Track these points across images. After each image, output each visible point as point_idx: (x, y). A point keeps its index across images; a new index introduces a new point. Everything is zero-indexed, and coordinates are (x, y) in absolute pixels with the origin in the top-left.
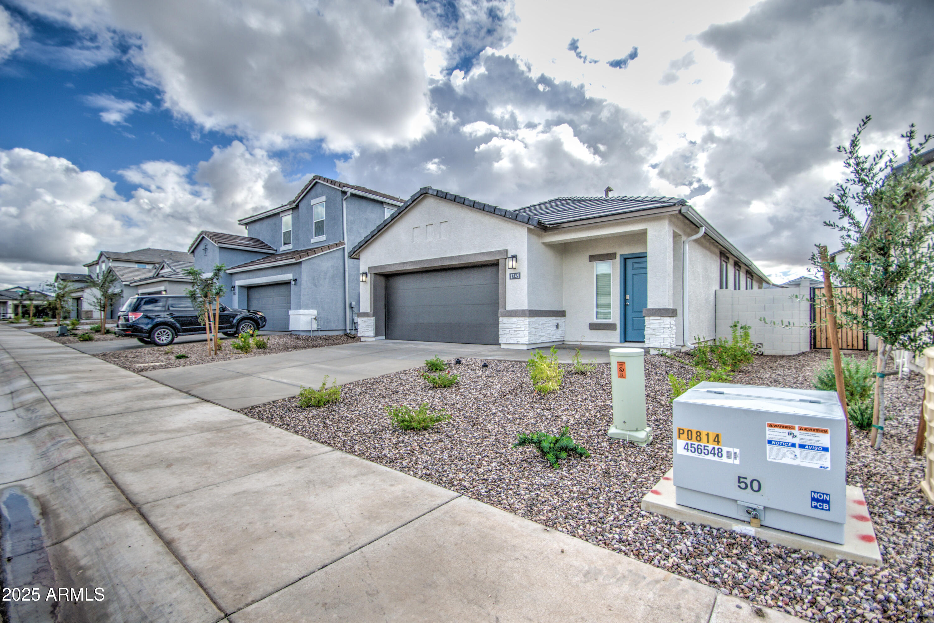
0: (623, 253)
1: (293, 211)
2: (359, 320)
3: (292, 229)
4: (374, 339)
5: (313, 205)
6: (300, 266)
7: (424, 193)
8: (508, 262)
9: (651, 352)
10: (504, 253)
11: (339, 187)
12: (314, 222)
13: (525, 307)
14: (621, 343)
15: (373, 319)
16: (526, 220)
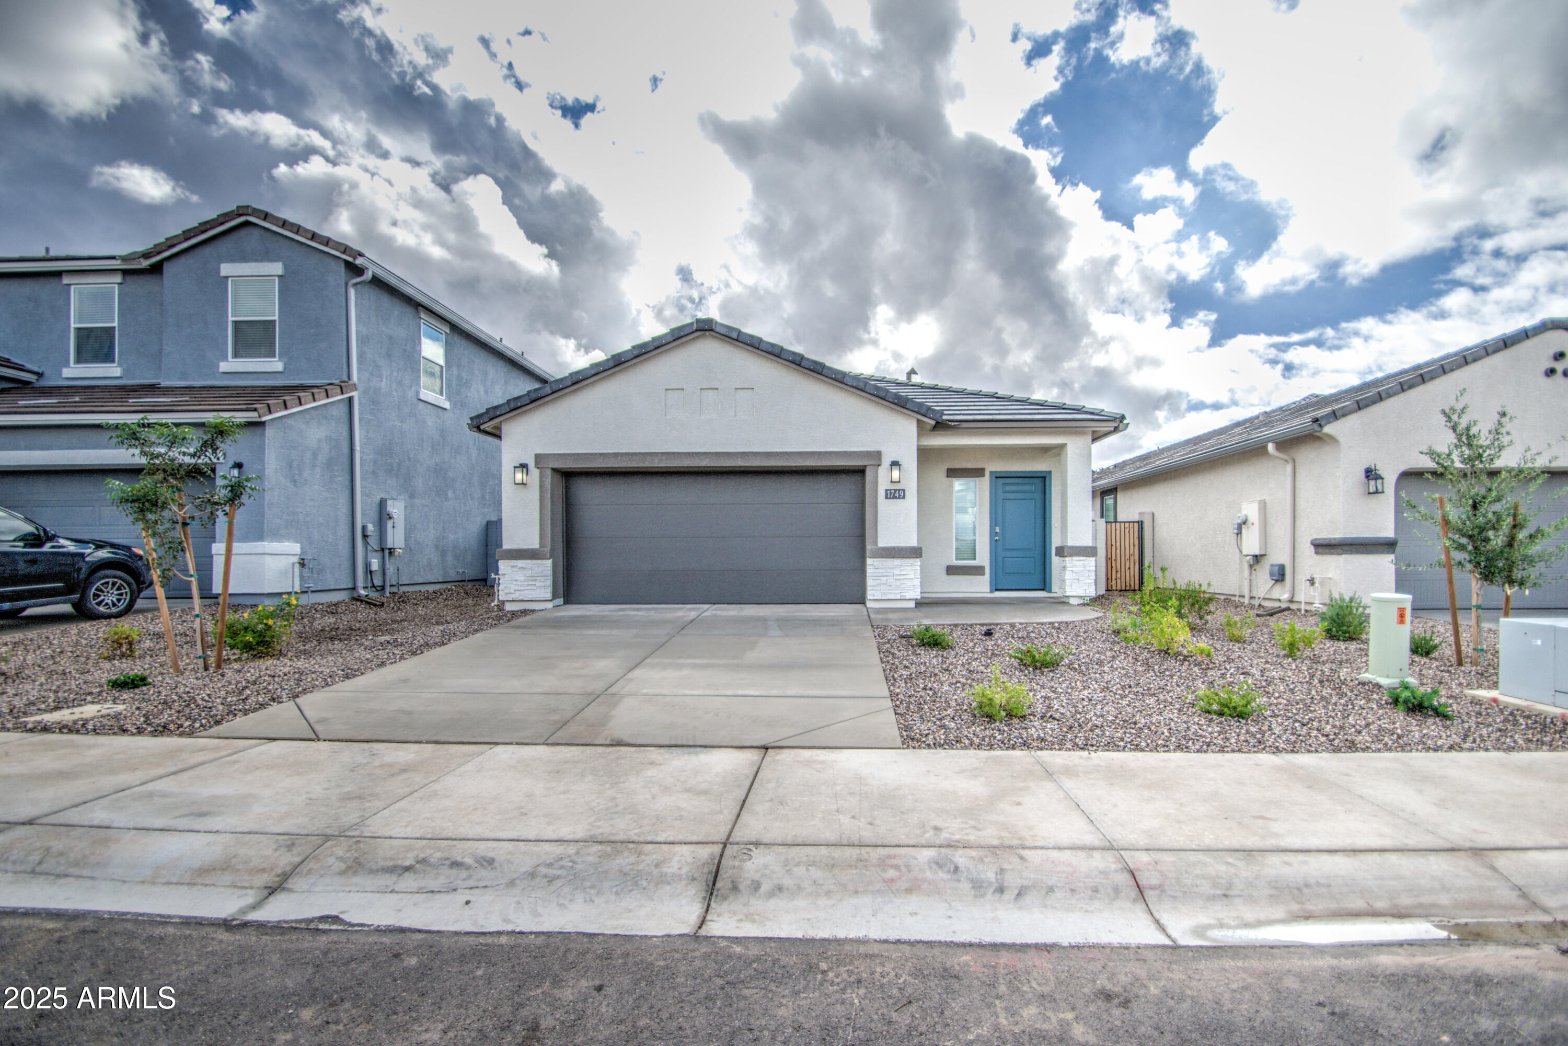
0: (993, 470)
1: (130, 279)
2: (503, 565)
3: (119, 324)
4: (550, 605)
5: (227, 277)
6: (258, 430)
7: (705, 328)
8: (883, 471)
9: (1073, 601)
10: (877, 456)
11: (344, 252)
12: (231, 319)
13: (913, 542)
14: (991, 592)
15: (549, 563)
16: (923, 411)
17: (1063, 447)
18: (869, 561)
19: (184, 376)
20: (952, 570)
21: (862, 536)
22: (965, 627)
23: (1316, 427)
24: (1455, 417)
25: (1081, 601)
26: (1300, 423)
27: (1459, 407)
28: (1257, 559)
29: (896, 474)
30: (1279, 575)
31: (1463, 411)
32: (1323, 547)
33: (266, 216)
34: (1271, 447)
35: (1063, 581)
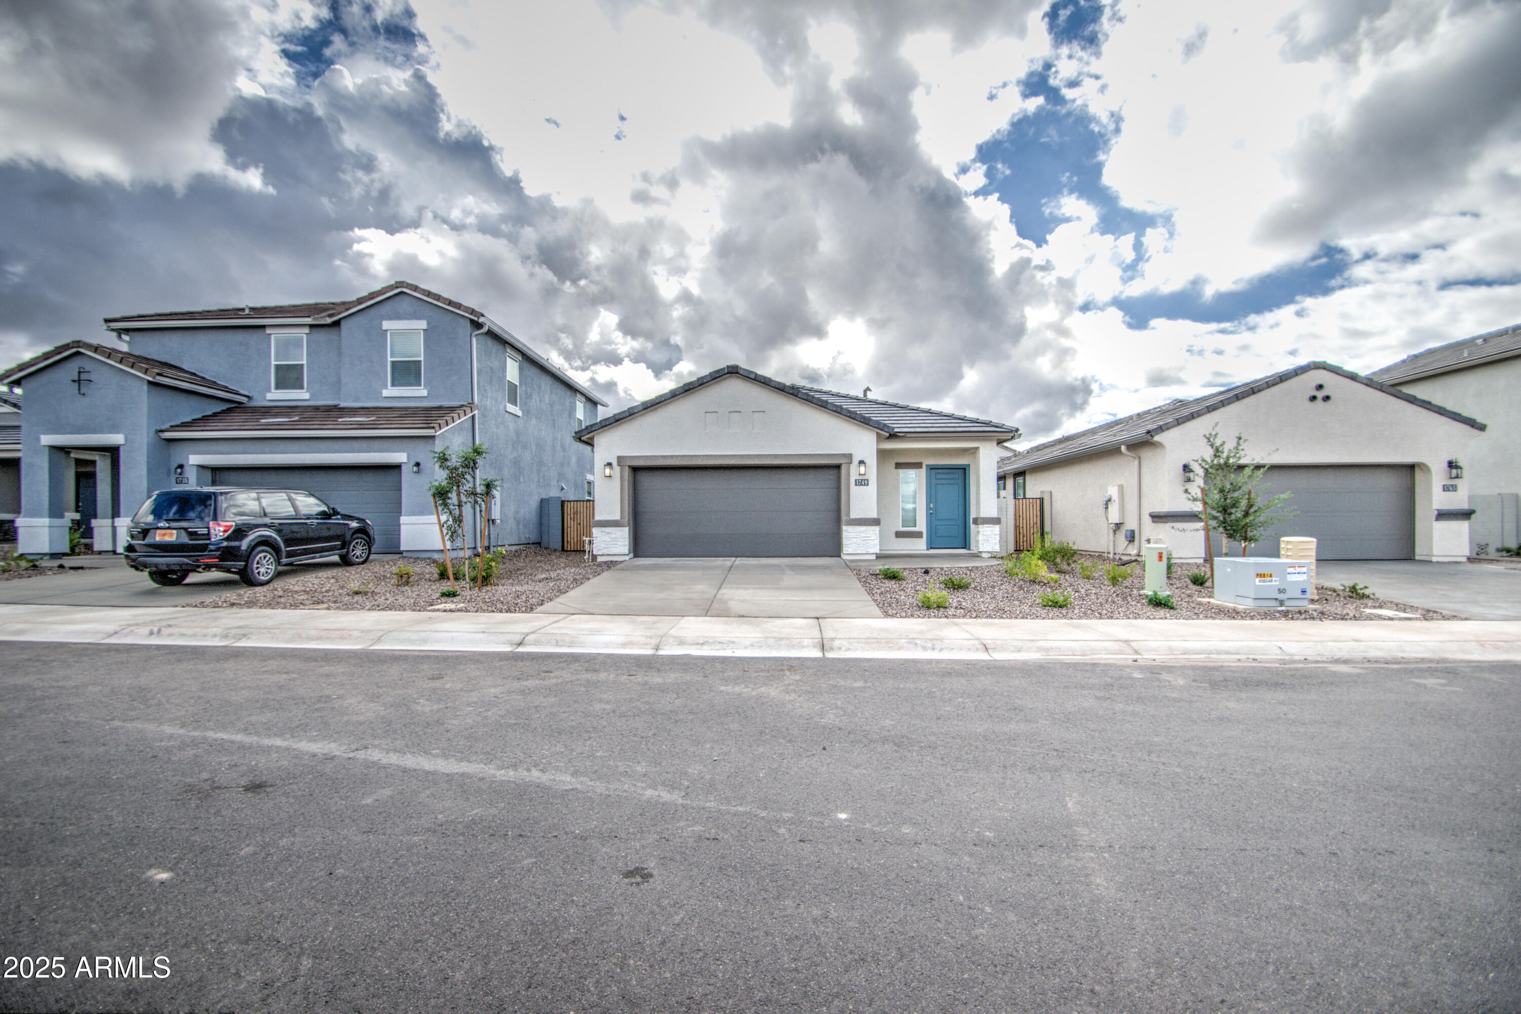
0: (929, 464)
1: (314, 330)
2: (595, 531)
3: (307, 363)
4: (627, 558)
5: (386, 331)
6: (430, 441)
7: (733, 371)
8: (853, 468)
9: (984, 555)
10: (849, 457)
11: (471, 314)
12: (389, 359)
13: (874, 515)
14: (928, 549)
15: (627, 529)
16: (881, 426)
17: (977, 448)
18: (844, 528)
19: (357, 399)
20: (899, 535)
21: (839, 510)
22: (911, 570)
23: (1148, 436)
24: (1212, 439)
25: (989, 555)
26: (1139, 432)
27: (1214, 433)
28: (1118, 526)
29: (862, 470)
30: (1131, 537)
31: (1216, 435)
32: (1157, 518)
33: (416, 288)
34: (1123, 448)
35: (977, 541)
